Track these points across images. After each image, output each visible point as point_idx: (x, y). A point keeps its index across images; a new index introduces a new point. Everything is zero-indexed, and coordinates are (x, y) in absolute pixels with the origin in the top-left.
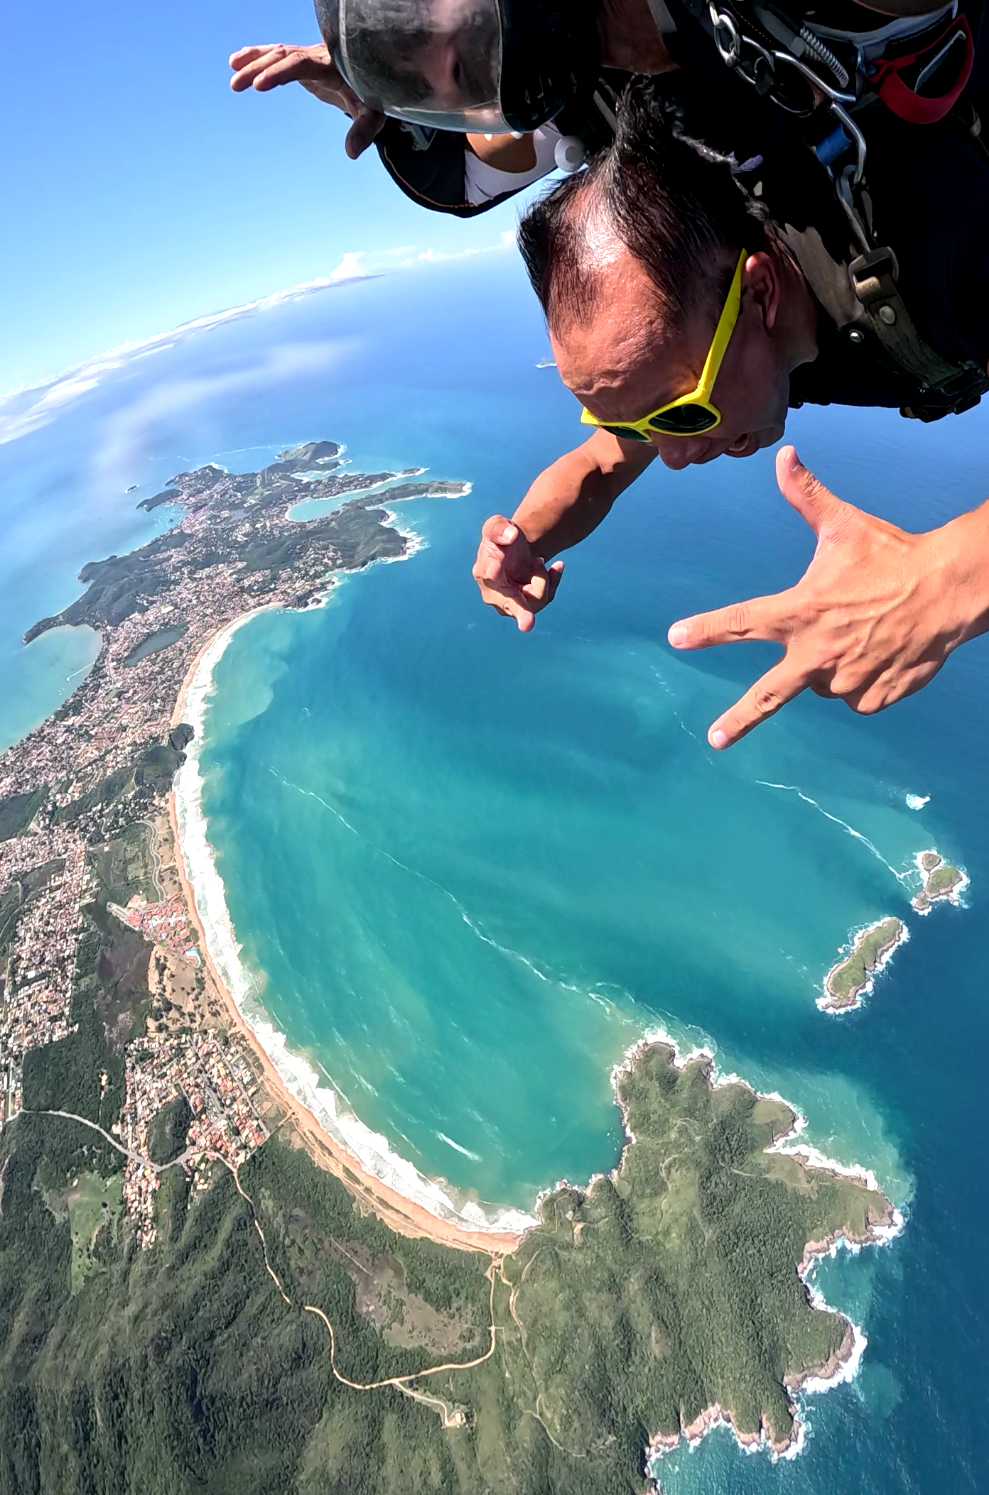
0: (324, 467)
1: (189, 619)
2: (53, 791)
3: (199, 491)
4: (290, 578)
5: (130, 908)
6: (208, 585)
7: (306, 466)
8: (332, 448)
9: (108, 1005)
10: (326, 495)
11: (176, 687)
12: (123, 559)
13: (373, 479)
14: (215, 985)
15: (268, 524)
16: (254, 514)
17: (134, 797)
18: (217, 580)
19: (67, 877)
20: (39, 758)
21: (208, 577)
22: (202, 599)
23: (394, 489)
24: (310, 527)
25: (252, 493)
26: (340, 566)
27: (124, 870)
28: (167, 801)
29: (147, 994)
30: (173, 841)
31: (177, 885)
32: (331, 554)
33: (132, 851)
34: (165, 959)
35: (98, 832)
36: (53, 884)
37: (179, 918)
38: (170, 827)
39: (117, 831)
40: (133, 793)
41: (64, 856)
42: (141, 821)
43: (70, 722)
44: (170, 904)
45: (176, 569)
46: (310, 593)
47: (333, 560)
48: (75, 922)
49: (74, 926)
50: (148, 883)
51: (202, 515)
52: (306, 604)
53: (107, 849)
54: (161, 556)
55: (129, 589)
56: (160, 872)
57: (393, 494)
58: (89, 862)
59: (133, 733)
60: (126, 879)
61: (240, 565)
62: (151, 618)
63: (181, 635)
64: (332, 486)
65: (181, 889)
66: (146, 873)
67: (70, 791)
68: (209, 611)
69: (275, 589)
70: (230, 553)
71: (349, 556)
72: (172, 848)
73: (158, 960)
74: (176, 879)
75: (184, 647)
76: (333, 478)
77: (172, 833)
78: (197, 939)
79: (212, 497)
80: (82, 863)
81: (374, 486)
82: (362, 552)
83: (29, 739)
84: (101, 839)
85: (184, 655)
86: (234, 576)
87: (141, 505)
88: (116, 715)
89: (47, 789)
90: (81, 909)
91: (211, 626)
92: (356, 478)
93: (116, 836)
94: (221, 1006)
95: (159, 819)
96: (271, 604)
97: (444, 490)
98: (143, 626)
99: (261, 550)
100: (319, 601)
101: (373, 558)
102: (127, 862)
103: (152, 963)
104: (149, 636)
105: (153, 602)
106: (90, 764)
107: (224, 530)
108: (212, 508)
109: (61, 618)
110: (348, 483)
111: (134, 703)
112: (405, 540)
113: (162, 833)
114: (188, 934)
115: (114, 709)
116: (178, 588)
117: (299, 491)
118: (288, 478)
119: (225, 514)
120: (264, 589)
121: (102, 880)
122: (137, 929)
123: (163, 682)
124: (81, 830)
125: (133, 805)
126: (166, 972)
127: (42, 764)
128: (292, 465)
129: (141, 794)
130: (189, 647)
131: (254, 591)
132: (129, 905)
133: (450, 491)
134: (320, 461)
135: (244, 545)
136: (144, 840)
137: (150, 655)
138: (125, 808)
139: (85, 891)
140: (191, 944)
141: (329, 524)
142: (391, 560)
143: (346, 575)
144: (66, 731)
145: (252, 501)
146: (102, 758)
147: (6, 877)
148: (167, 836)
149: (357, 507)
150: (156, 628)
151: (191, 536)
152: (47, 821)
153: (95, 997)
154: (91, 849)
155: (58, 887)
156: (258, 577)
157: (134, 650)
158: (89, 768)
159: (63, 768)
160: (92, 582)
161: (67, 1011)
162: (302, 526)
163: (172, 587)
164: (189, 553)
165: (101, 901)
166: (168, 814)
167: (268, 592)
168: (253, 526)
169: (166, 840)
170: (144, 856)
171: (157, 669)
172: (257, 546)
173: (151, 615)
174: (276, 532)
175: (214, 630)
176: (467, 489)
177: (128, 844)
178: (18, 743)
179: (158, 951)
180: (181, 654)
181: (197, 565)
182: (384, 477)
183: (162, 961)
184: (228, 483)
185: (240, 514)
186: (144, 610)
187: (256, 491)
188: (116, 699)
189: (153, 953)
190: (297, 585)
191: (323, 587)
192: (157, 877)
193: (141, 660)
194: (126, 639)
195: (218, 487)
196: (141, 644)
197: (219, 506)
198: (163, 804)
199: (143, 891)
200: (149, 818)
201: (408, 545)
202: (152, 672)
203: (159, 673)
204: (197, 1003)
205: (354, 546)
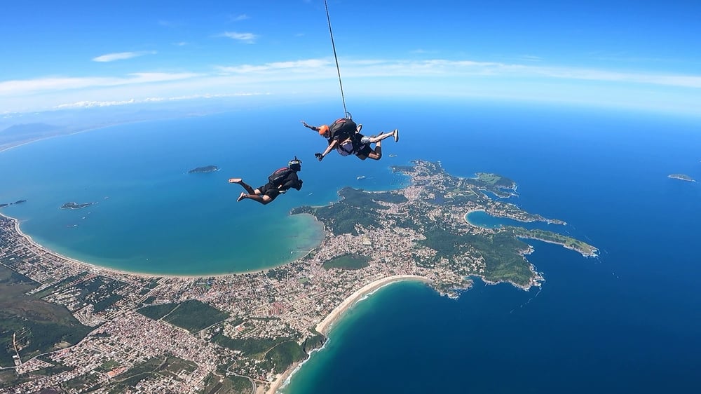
1: (374, 257)
2: (230, 320)
3: (425, 175)
4: (446, 266)
6: (398, 240)
11: (337, 302)
15: (452, 217)
16: (447, 205)
17: (258, 364)
18: (404, 240)
19: (189, 379)
20: (241, 292)
21: (400, 235)
22: (389, 249)
24: (475, 234)
25: (452, 191)
28: (274, 380)
32: (479, 263)
35: (226, 366)
36: (179, 375)
39: (235, 375)
40: (259, 362)
41: (199, 364)
42: (252, 380)
43: (272, 282)
45: (387, 218)
46: (453, 284)
47: (479, 268)
51: (419, 190)
52: (446, 291)
53: (221, 381)
54: (384, 204)
58: (206, 381)
59: (294, 317)
61: (422, 237)
62: (356, 243)
63: (363, 266)
67: (236, 327)
68: (388, 260)
69: (433, 268)
70: (420, 226)
71: (490, 270)
75: (359, 277)
79: (429, 182)
80: (202, 378)
82: (499, 272)
84: (224, 373)
85: (356, 282)
86: (415, 244)
88: (296, 297)
89: (228, 316)
91: (383, 271)
93: (232, 378)
95: (262, 387)
96: (425, 277)
98: (349, 245)
99: (439, 233)
100: (454, 293)
101: (505, 279)
104: (347, 254)
105: (363, 232)
106: (259, 319)
107: (425, 207)
108: (426, 188)
111: (310, 296)
112: (531, 275)
115: (297, 292)
116: (381, 232)
117: (480, 203)
118: (476, 191)
119: (431, 196)
120: (426, 264)
123: (333, 293)
124: (220, 357)
125: (255, 367)
127: (239, 297)
128: (483, 183)
129: (264, 365)
130: (361, 278)
131: (420, 261)
135: (431, 224)
137: (340, 268)
138: (248, 366)
141: (488, 236)
142: (516, 285)
144: (265, 287)
145: (450, 195)
146: (267, 320)
150: (353, 251)
151: (407, 200)
152: (209, 337)
154: (214, 373)
155: (180, 380)
156: (428, 252)
157: (334, 258)
158: (257, 321)
159: (245, 309)
162: (471, 229)
163: (378, 229)
164: (400, 211)
166: (269, 388)
167: (427, 267)
168: (443, 213)
171: (336, 281)
172: (438, 229)
173: (356, 241)
174: (454, 225)
175: (383, 275)
177: (234, 388)
180: (355, 280)
181: (399, 222)
184: (442, 177)
185: (439, 201)
186: (355, 234)
187: (455, 190)
188: (302, 285)
190: (448, 273)
191: (463, 283)
193: (333, 268)
194: (335, 247)
195: (436, 178)
196: (340, 257)
197: (430, 189)
198: (271, 379)
200: (257, 382)
202: (333, 281)
203: (336, 285)
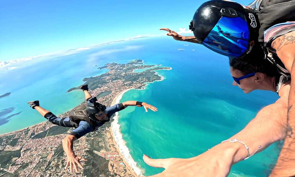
0: (140, 64)
1: (112, 90)
3: (112, 67)
4: (136, 83)
5: (101, 152)
7: (136, 63)
8: (141, 61)
9: (96, 173)
10: (141, 68)
11: (110, 104)
12: (94, 78)
13: (151, 66)
14: (130, 171)
15: (129, 73)
16: (126, 71)
18: (118, 83)
19: (80, 144)
21: (116, 82)
22: (115, 86)
23: (156, 68)
24: (139, 74)
25: (125, 67)
26: (147, 81)
27: (98, 144)
28: (110, 129)
29: (108, 171)
30: (112, 138)
31: (115, 148)
32: (145, 79)
33: (100, 140)
34: (113, 164)
37: (117, 155)
38: (111, 135)
39: (95, 135)
42: (102, 133)
44: (113, 152)
45: (108, 80)
46: (141, 86)
48: (83, 154)
49: (83, 155)
50: (106, 147)
51: (113, 71)
52: (141, 89)
53: (92, 139)
54: (104, 77)
55: (96, 83)
56: (109, 145)
57: (156, 69)
58: (87, 141)
60: (99, 146)
61: (124, 80)
62: (102, 89)
63: (110, 93)
64: (142, 67)
65: (116, 149)
66: (105, 145)
68: (117, 89)
69: (133, 85)
70: (121, 78)
71: (149, 79)
72: (112, 140)
73: (111, 164)
74: (114, 147)
75: (111, 96)
76: (142, 66)
77: (112, 136)
78: (123, 160)
79: (115, 68)
80: (85, 141)
81: (151, 67)
82: (151, 79)
83: (68, 112)
84: (90, 136)
85: (111, 97)
86: (122, 82)
87: (99, 68)
90: (85, 151)
91: (118, 92)
92: (147, 66)
93: (95, 136)
94: (132, 175)
95: (108, 133)
96: (132, 88)
97: (166, 69)
98: (100, 91)
99: (128, 77)
100: (144, 88)
101: (154, 80)
102: (99, 142)
103: (109, 165)
104: (102, 93)
105: (102, 86)
107: (119, 73)
109: (78, 88)
110: (145, 67)
112: (160, 77)
113: (109, 136)
114: (120, 159)
116: (109, 84)
117: (135, 67)
118: (132, 65)
119: (119, 71)
120: (130, 85)
121: (91, 145)
122: (103, 157)
123: (106, 103)
125: (100, 130)
126: (114, 167)
128: (133, 63)
130: (112, 96)
131: (128, 85)
132: (100, 151)
133: (168, 69)
134: (139, 63)
135: (124, 76)
136: (104, 137)
137: (102, 97)
139: (86, 147)
140: (121, 161)
141: (143, 73)
142: (158, 81)
143: (149, 83)
145: (124, 69)
147: (60, 142)
148: (110, 137)
149: (149, 71)
150: (103, 91)
151: (111, 74)
153: (91, 170)
154: (87, 138)
155: (77, 146)
156: (128, 82)
157: (98, 95)
160: (86, 81)
161: (82, 172)
162: (137, 73)
163: (107, 83)
164: (111, 77)
165: (91, 149)
166: (110, 132)
167: (131, 86)
168: (126, 73)
169: (110, 138)
170: (104, 141)
171: (104, 100)
172: (127, 77)
173: (102, 88)
174: (131, 74)
175: (119, 93)
176: (171, 68)
177: (99, 138)
178: (64, 113)
179: (110, 162)
181: (113, 80)
182: (153, 66)
183: (112, 165)
184: (119, 65)
185: (122, 71)
186: (100, 87)
189: (109, 163)
190: (138, 84)
191: (144, 85)
192: (109, 146)
193: (100, 97)
194: (95, 93)
195: (117, 66)
196: (100, 94)
197: (117, 69)
198: (108, 130)
199: (105, 149)
200: (105, 133)
201: (161, 78)
202: (103, 100)
203: (105, 101)
204: (125, 174)
205: (150, 78)
